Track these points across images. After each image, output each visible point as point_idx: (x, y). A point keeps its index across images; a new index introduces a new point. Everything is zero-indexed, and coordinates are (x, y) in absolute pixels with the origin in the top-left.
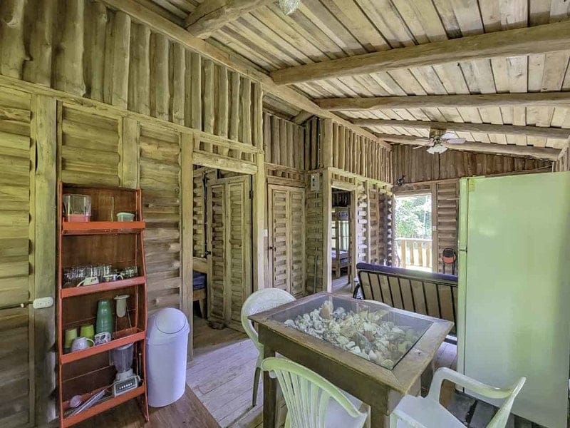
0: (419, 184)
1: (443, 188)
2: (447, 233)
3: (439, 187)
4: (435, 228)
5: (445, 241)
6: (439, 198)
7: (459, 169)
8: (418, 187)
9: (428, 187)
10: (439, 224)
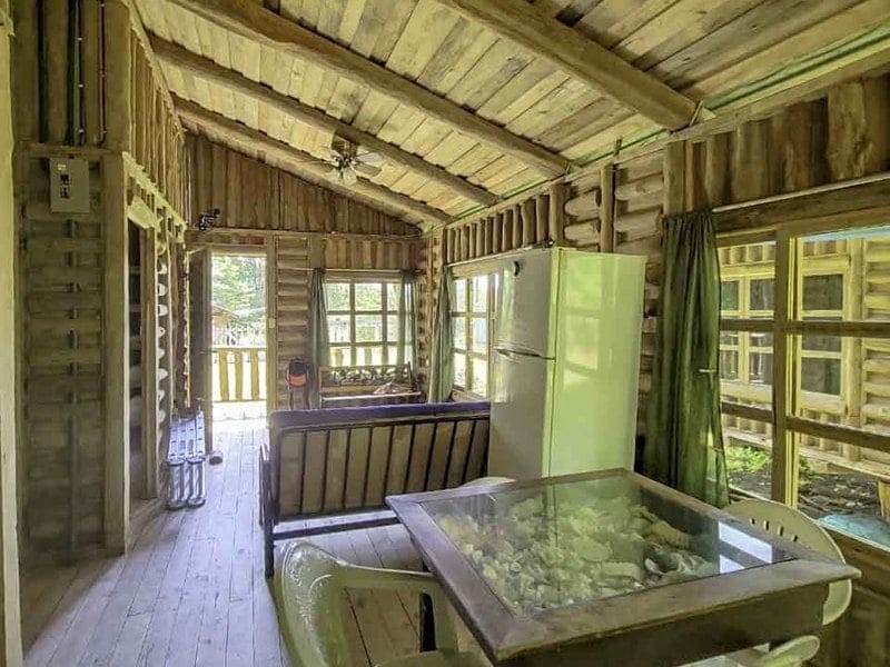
0: (243, 232)
1: (287, 247)
2: (295, 330)
3: (281, 244)
4: (272, 321)
5: (291, 345)
6: (281, 265)
7: (311, 217)
8: (242, 241)
9: (260, 241)
10: (280, 315)
